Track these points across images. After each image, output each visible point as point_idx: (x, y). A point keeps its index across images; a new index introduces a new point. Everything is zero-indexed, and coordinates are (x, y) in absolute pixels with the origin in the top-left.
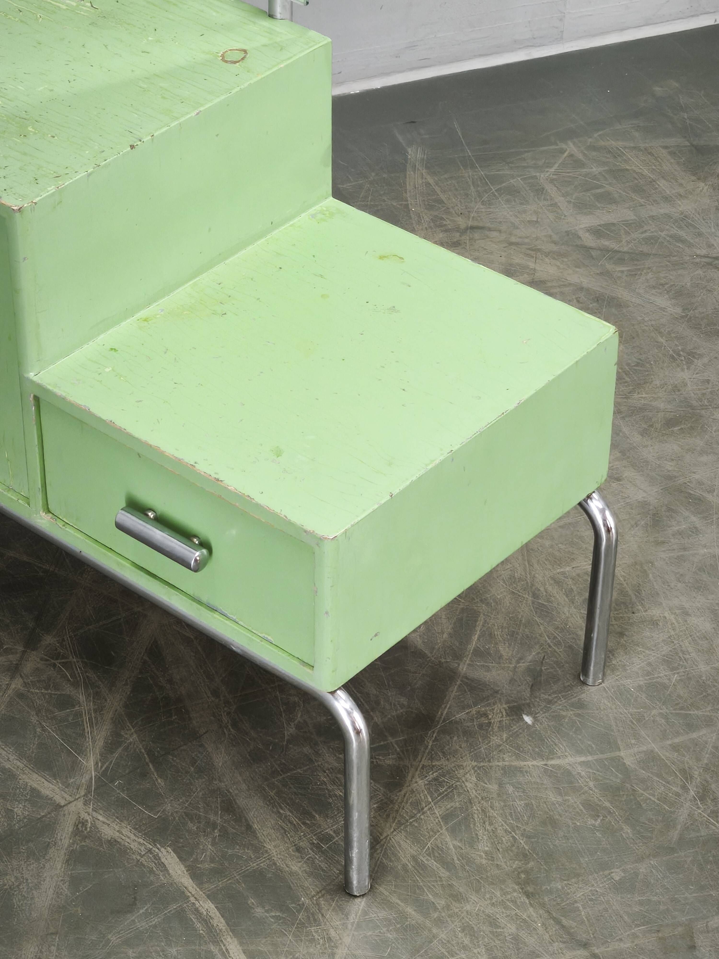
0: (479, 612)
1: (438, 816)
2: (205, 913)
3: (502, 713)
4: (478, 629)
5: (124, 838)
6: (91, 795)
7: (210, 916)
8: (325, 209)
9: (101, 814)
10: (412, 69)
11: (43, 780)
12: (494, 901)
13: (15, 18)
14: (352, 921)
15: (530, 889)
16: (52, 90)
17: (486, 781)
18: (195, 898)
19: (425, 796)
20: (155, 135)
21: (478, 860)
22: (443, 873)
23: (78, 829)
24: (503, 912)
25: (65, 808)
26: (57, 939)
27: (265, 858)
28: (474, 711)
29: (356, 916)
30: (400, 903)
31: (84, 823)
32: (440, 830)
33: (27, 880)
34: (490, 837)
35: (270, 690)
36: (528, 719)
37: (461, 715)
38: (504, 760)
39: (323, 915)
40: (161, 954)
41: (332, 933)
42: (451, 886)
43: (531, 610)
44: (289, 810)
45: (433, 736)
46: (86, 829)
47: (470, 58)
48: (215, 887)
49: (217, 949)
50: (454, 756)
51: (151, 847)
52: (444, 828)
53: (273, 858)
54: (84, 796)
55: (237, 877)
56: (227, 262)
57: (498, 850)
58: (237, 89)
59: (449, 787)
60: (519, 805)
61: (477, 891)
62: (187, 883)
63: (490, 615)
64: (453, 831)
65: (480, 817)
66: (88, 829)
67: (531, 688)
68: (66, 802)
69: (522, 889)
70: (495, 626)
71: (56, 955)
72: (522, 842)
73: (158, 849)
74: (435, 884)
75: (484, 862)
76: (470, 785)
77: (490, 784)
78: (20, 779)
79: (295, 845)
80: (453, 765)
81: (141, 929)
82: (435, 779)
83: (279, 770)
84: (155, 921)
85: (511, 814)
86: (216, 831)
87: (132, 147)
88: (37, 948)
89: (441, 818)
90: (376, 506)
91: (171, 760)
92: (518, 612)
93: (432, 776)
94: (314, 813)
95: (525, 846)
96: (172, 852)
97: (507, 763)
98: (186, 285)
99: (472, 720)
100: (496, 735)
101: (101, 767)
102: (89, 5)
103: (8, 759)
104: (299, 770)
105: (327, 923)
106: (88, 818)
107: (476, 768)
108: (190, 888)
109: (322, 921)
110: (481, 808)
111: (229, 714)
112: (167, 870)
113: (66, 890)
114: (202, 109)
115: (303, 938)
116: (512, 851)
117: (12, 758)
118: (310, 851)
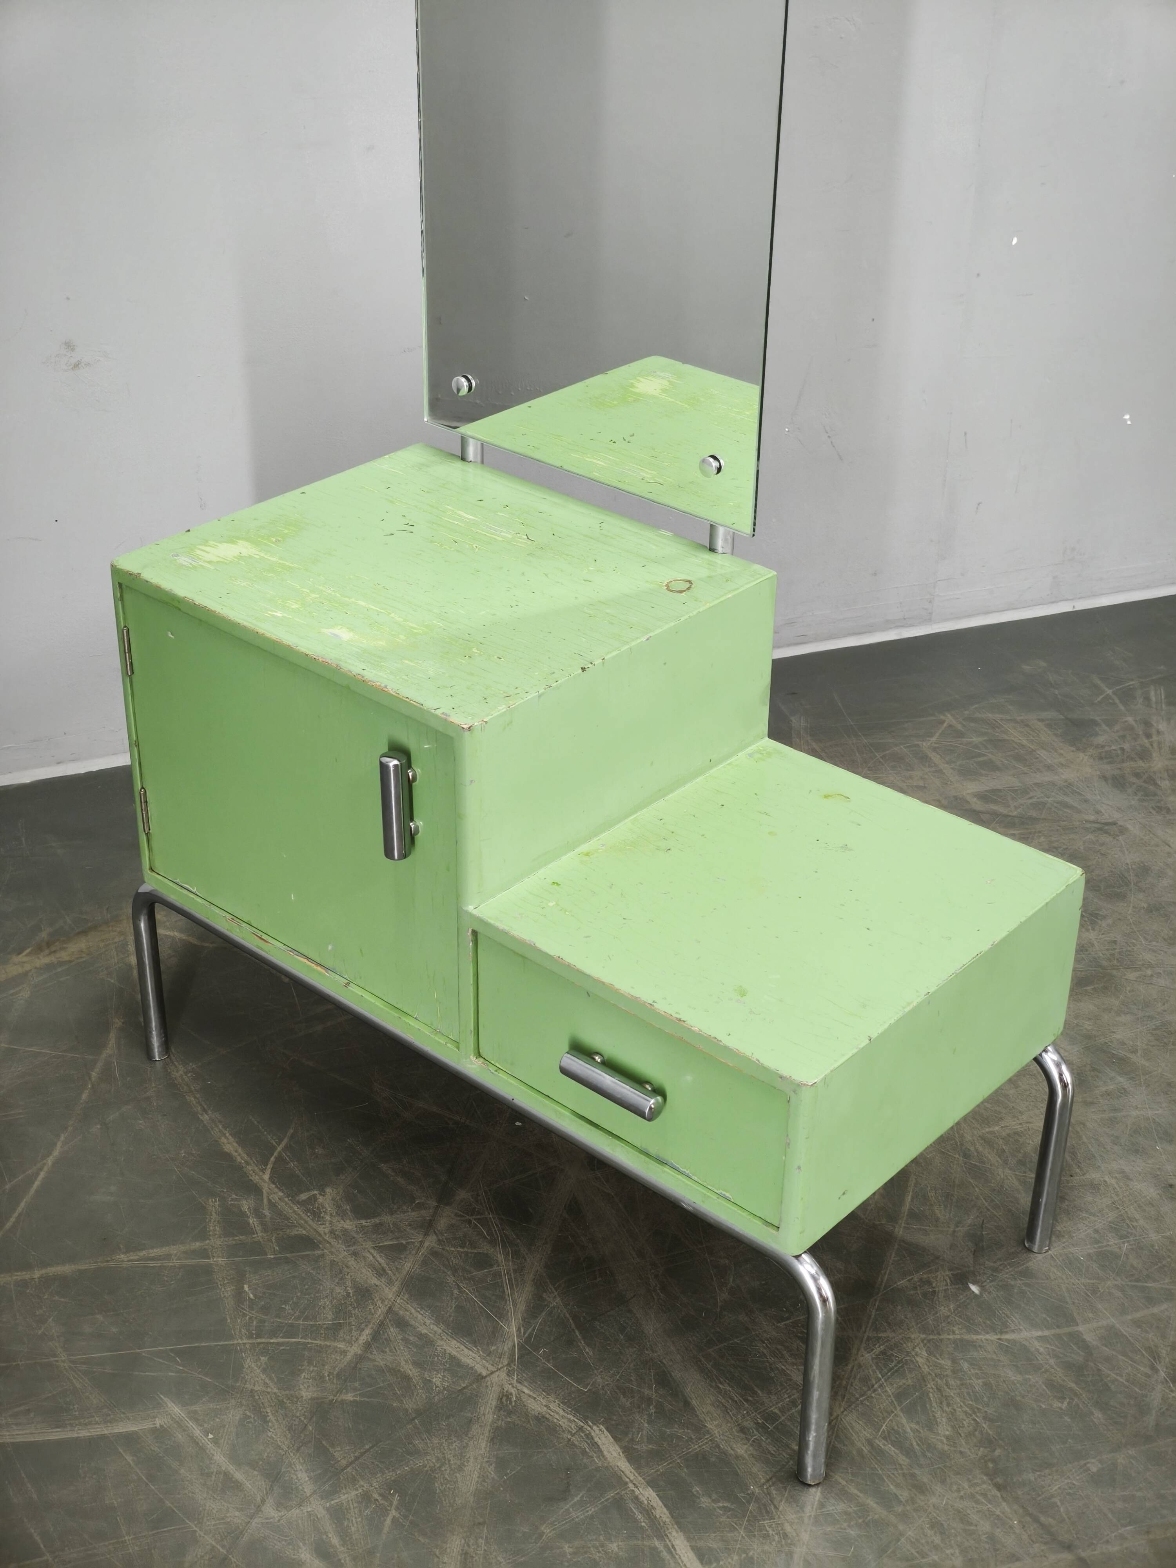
0: (910, 1172)
1: (891, 1394)
2: (646, 1502)
3: (946, 1281)
4: (911, 1189)
5: (552, 1414)
6: (515, 1365)
7: (652, 1506)
8: (761, 748)
9: (526, 1387)
10: (789, 645)
11: (462, 1347)
12: (962, 1493)
13: (451, 548)
14: (808, 1515)
15: (999, 1480)
16: (494, 614)
17: (939, 1358)
18: (634, 1484)
19: (874, 1372)
20: (606, 658)
21: (940, 1446)
22: (903, 1460)
23: (502, 1402)
24: (973, 1507)
25: (488, 1378)
26: (485, 1531)
27: (707, 1439)
28: (916, 1278)
29: (813, 1508)
30: (859, 1494)
31: (508, 1396)
32: (894, 1410)
33: (449, 1461)
34: (949, 1419)
35: (698, 1251)
36: (974, 1288)
37: (902, 1283)
38: (954, 1333)
39: (775, 1507)
40: (601, 1549)
41: (788, 1528)
42: (913, 1475)
43: (964, 1171)
44: (729, 1384)
45: (875, 1305)
46: (511, 1402)
47: (845, 636)
48: (656, 1472)
49: (662, 1544)
50: (900, 1327)
51: (582, 1424)
52: (898, 1408)
53: (716, 1439)
54: (506, 1365)
55: (679, 1461)
56: (666, 798)
57: (960, 1435)
58: (687, 617)
59: (899, 1363)
60: (978, 1384)
61: (943, 1482)
62: (623, 1467)
63: (921, 1175)
64: (910, 1411)
65: (936, 1396)
66: (513, 1404)
67: (974, 1254)
68: (489, 1372)
69: (992, 1480)
70: (927, 1187)
71: (485, 1550)
72: (984, 1425)
73: (590, 1426)
74: (895, 1472)
75: (946, 1448)
76: (921, 1360)
77: (942, 1359)
78: (437, 1346)
79: (739, 1425)
80: (900, 1337)
81: (577, 1520)
82: (883, 1353)
83: (714, 1338)
84: (591, 1510)
85: (968, 1394)
86: (651, 1407)
87: (583, 669)
88: (463, 1541)
89: (894, 1397)
90: (855, 1051)
91: (598, 1327)
92: (951, 1173)
93: (878, 1349)
94: (756, 1389)
95: (989, 1431)
96: (605, 1430)
97: (958, 1337)
98: (626, 821)
99: (915, 1288)
100: (942, 1305)
101: (524, 1333)
102: (526, 537)
103: (424, 1324)
104: (736, 1340)
105: (781, 1516)
106: (513, 1391)
107: (925, 1342)
108: (628, 1473)
109: (775, 1513)
110: (936, 1386)
111: (656, 1276)
112: (601, 1451)
113: (492, 1473)
114: (652, 634)
115: (756, 1533)
116: (974, 1436)
117: (428, 1322)
118: (755, 1432)
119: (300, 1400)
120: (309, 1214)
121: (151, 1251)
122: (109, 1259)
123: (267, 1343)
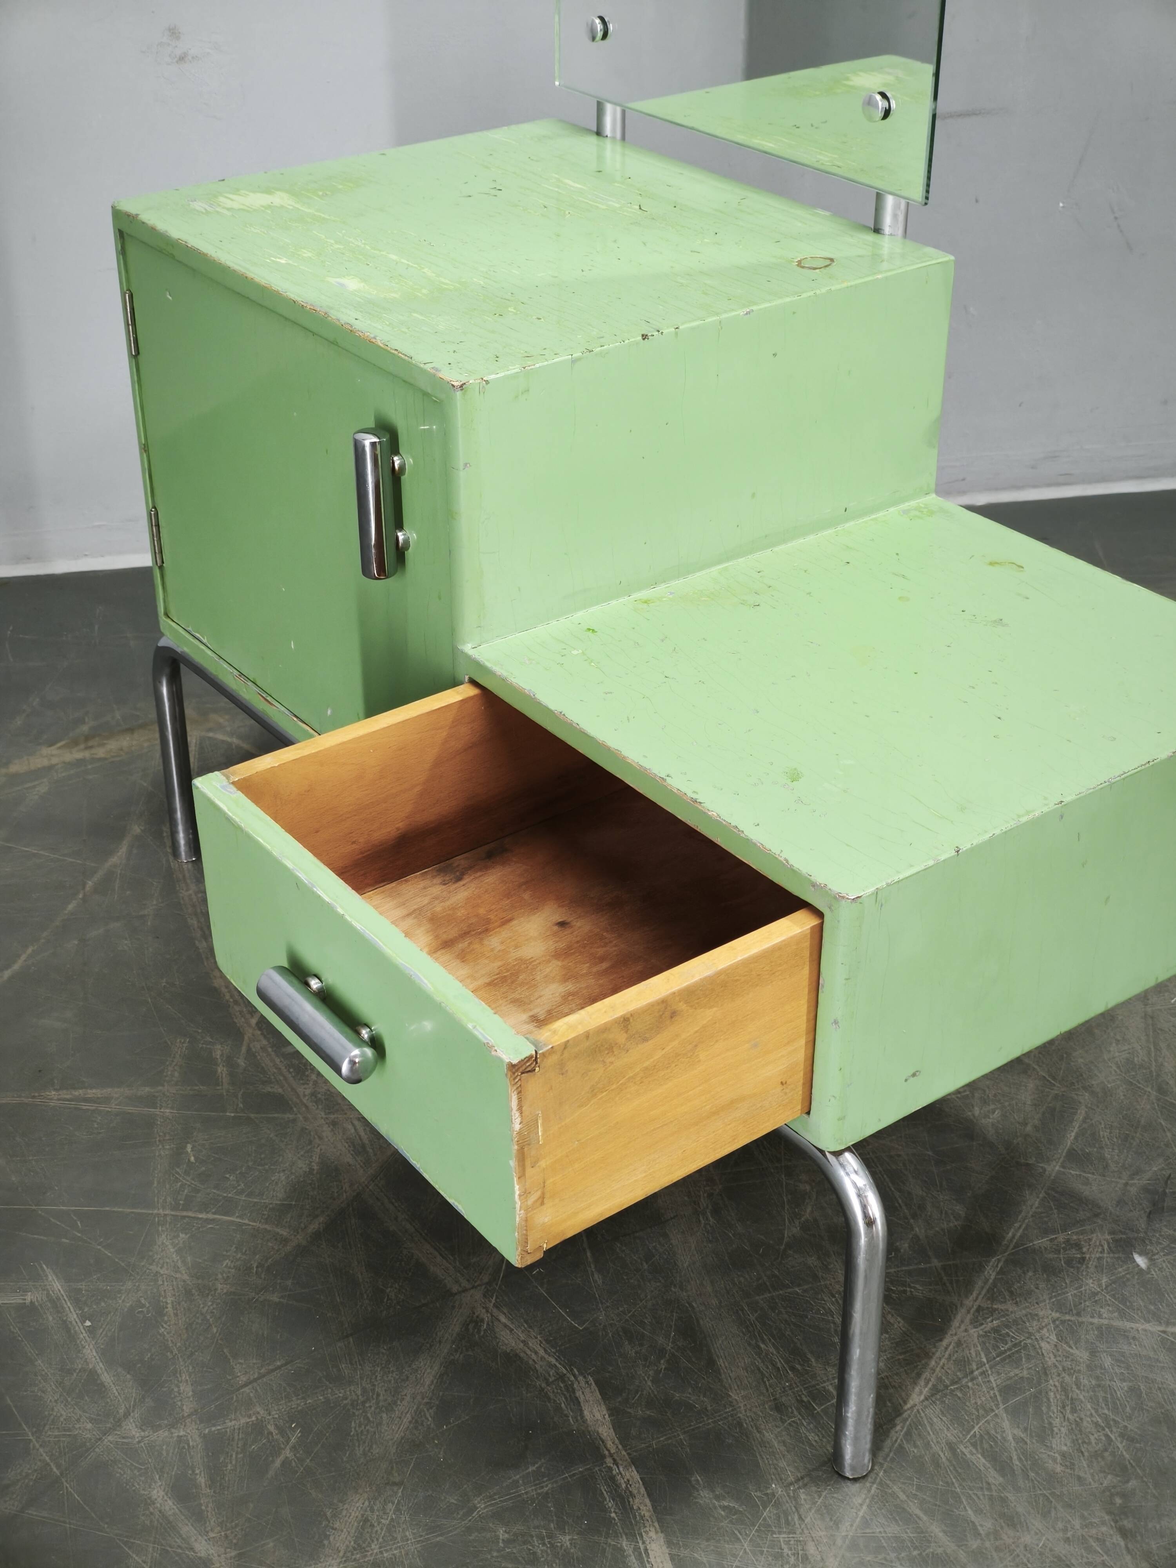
0: (1080, 1103)
1: (995, 1385)
2: (624, 1486)
3: (1102, 1246)
4: (1076, 1125)
5: (529, 1352)
6: (497, 1285)
7: (630, 1492)
8: (922, 505)
9: (504, 1314)
11: (436, 1253)
12: (1069, 1534)
14: (843, 1534)
15: (1127, 1523)
16: (556, 276)
17: (1071, 1342)
18: (614, 1460)
19: (978, 1354)
20: (681, 328)
21: (1050, 1465)
22: (994, 1477)
23: (467, 1329)
24: (1082, 1557)
25: (457, 1297)
26: (400, 1494)
27: (727, 1412)
28: (1061, 1238)
29: (852, 1525)
30: (921, 1515)
31: (478, 1322)
32: (994, 1408)
33: (378, 1395)
34: (1071, 1431)
35: (772, 1171)
36: (1141, 1261)
37: (1042, 1242)
38: (1100, 1316)
39: (800, 1518)
40: (546, 1541)
41: (811, 1549)
42: (1004, 1500)
43: (1154, 1109)
44: (773, 1344)
45: (997, 1266)
46: (479, 1332)
48: (647, 1447)
49: (632, 1546)
50: (1026, 1299)
51: (565, 1371)
52: (1002, 1407)
53: (739, 1415)
54: (487, 1283)
55: (682, 1437)
57: (1082, 1452)
58: (811, 294)
59: (1015, 1345)
60: (1121, 1388)
61: (1045, 1515)
62: (605, 1434)
63: (1095, 1108)
64: (1015, 1413)
65: (1058, 1397)
66: (482, 1333)
67: (1148, 1217)
68: (460, 1289)
69: (1116, 1522)
70: (1101, 1123)
71: (392, 1519)
72: (1120, 1446)
73: (574, 1376)
74: (980, 1493)
75: (1059, 1469)
76: (1047, 1346)
77: (1077, 1348)
78: (405, 1248)
79: (775, 1399)
80: (1024, 1312)
81: (525, 1496)
82: (996, 1330)
83: (768, 1284)
84: (548, 1487)
85: (1105, 1399)
86: (662, 1362)
87: (645, 337)
88: (367, 1503)
89: (1000, 1391)
90: (932, 862)
91: (618, 1249)
92: (1136, 1109)
93: (989, 1325)
94: (809, 1356)
95: (1125, 1453)
96: (593, 1383)
97: (1106, 1322)
99: (1058, 1251)
100: (1091, 1278)
102: (638, 207)
103: (396, 1219)
104: (797, 1289)
105: (806, 1531)
106: (486, 1317)
107: (1057, 1323)
108: (609, 1444)
109: (797, 1525)
110: (1062, 1383)
111: (710, 1195)
112: (581, 1410)
113: (430, 1419)
114: (756, 308)
115: (765, 1550)
116: (1103, 1458)
118: (796, 1413)
119: (213, 1293)
120: (291, 1070)
121: (89, 1091)
122: (36, 1094)
123: (194, 1218)
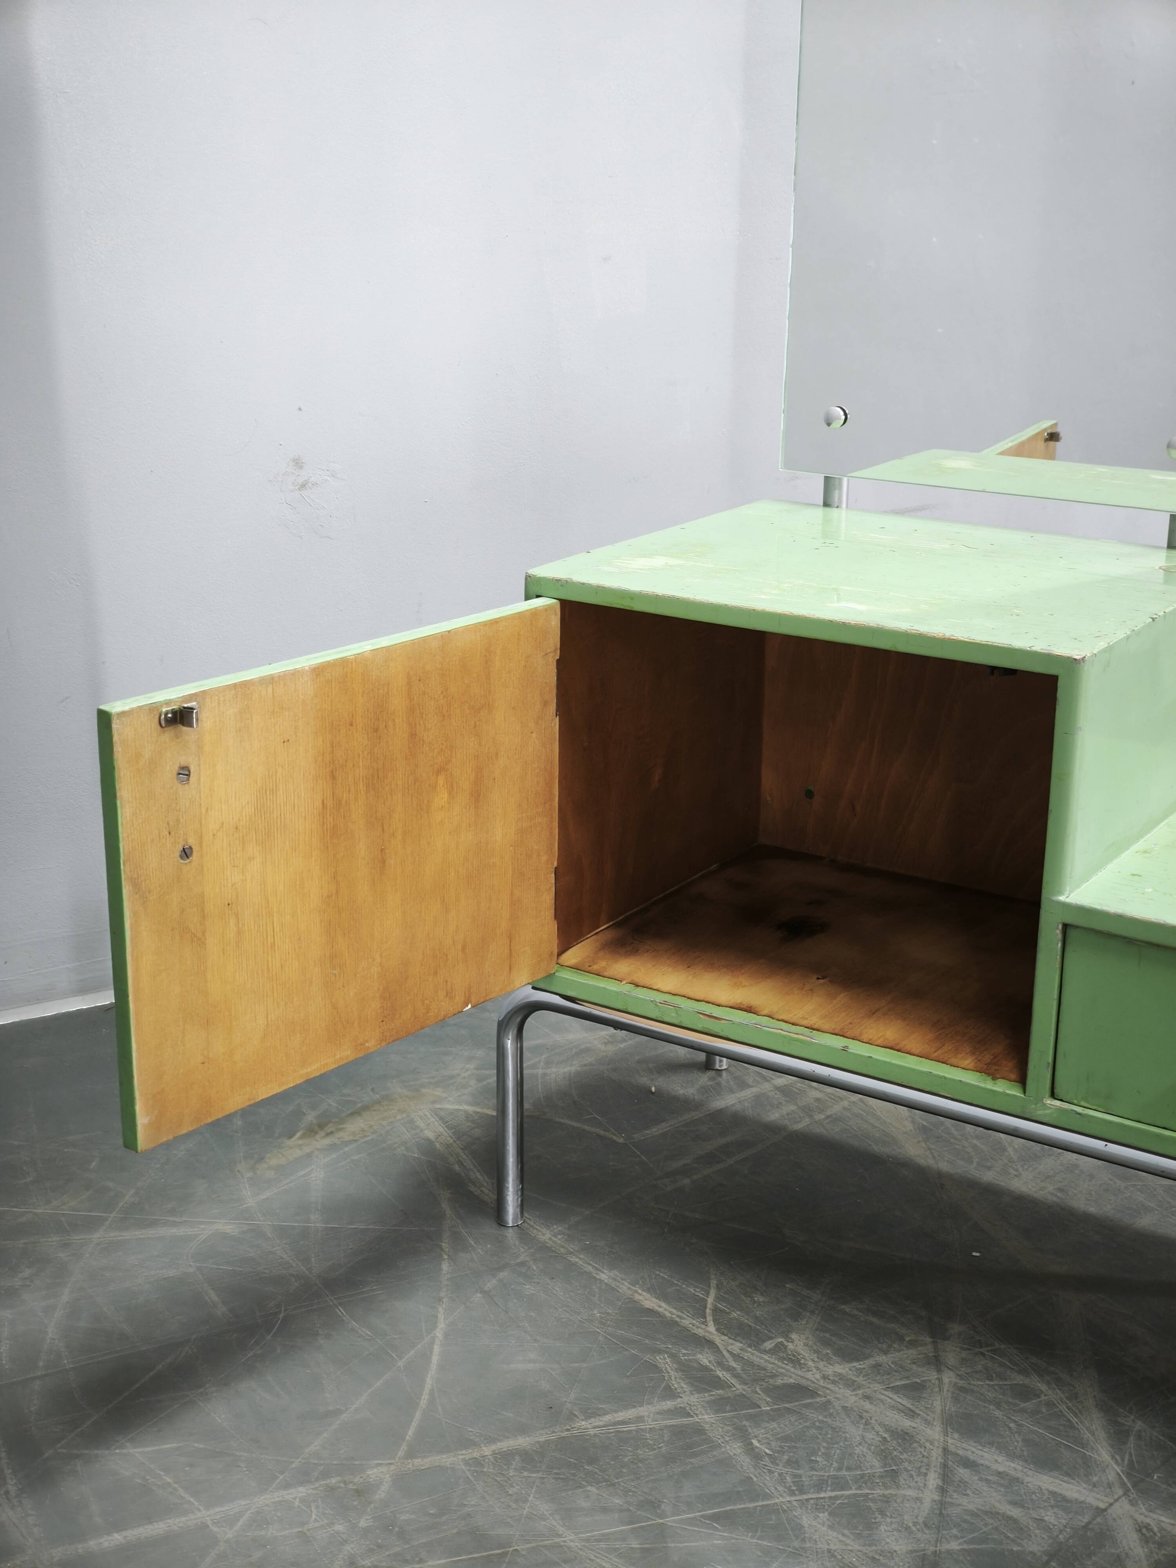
6: (1133, 1494)
9: (1163, 1515)
11: (1058, 1481)
23: (1144, 1535)
25: (1109, 1511)
31: (1147, 1527)
46: (1155, 1533)
54: (1124, 1495)
66: (1160, 1534)
68: (1107, 1505)
78: (1027, 1483)
101: (1123, 1460)
103: (997, 1461)
106: (1148, 1521)
117: (1000, 1459)
119: (895, 1554)
120: (786, 1362)
121: (616, 1415)
122: (569, 1427)
123: (817, 1498)
